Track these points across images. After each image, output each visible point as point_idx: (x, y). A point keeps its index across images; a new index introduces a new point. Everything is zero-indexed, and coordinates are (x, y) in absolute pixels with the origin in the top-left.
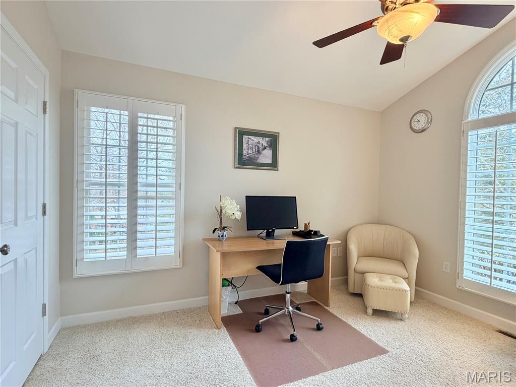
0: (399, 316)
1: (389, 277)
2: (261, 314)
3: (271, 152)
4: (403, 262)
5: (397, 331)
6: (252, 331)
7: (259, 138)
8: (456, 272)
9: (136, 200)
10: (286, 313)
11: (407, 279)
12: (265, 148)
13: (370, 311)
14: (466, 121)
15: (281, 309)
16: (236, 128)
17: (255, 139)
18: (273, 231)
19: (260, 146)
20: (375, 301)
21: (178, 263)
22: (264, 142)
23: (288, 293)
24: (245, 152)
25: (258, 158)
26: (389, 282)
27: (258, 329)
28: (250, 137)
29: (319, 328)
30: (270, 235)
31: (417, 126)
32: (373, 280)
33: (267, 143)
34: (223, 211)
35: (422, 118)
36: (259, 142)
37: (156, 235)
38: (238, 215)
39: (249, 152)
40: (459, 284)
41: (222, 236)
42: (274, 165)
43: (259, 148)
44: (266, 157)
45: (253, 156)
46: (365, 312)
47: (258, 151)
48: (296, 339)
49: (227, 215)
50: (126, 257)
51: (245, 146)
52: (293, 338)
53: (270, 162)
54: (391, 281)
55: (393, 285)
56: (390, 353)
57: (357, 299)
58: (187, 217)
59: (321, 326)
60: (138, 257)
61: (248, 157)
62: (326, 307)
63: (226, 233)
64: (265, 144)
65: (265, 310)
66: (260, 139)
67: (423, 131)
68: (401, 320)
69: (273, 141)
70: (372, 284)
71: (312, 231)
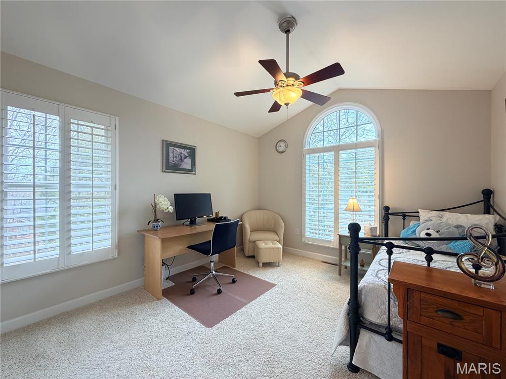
0: (277, 264)
1: (269, 242)
2: (190, 282)
3: (190, 160)
4: (276, 232)
5: (278, 272)
6: (188, 295)
7: (181, 149)
8: (302, 234)
9: (70, 200)
10: (211, 276)
11: (279, 241)
12: (186, 157)
13: (261, 265)
14: (304, 149)
15: (207, 275)
16: (163, 141)
17: (179, 150)
18: (196, 219)
19: (183, 155)
20: (264, 258)
21: (115, 254)
22: (185, 152)
23: (212, 262)
24: (171, 159)
25: (181, 165)
26: (270, 245)
27: (192, 292)
28: (175, 148)
29: (234, 281)
30: (193, 223)
31: (280, 149)
32: (262, 245)
33: (188, 154)
34: (158, 207)
35: (282, 144)
36: (181, 153)
37: (93, 231)
38: (171, 209)
39: (174, 160)
40: (303, 240)
41: (157, 227)
42: (192, 171)
43: (181, 157)
44: (187, 164)
45: (177, 163)
46: (259, 266)
47: (181, 159)
48: (222, 292)
49: (161, 209)
50: (58, 256)
51: (171, 155)
52: (219, 292)
53: (190, 168)
54: (271, 244)
55: (273, 246)
56: (277, 285)
57: (251, 260)
58: (121, 214)
59: (235, 280)
60: (72, 254)
61: (174, 164)
62: (234, 268)
63: (160, 224)
64: (186, 154)
65: (193, 278)
66: (183, 151)
67: (283, 152)
68: (278, 266)
69: (192, 152)
70: (262, 247)
71: (223, 217)
